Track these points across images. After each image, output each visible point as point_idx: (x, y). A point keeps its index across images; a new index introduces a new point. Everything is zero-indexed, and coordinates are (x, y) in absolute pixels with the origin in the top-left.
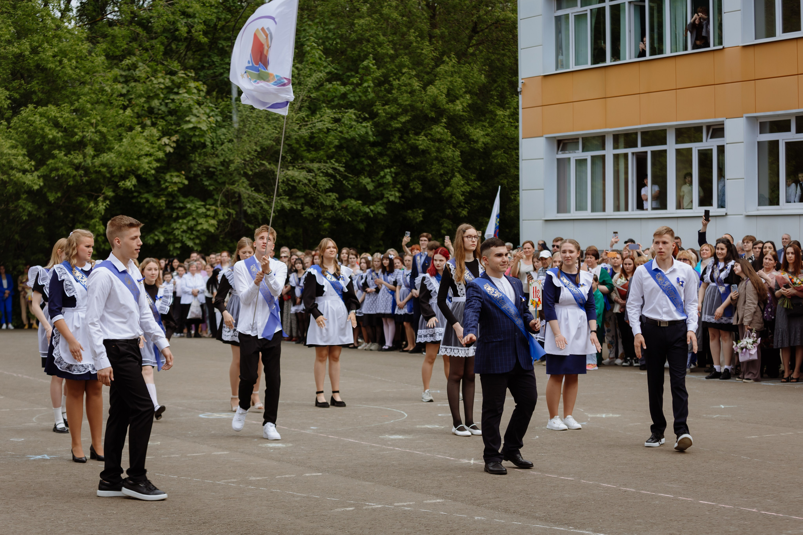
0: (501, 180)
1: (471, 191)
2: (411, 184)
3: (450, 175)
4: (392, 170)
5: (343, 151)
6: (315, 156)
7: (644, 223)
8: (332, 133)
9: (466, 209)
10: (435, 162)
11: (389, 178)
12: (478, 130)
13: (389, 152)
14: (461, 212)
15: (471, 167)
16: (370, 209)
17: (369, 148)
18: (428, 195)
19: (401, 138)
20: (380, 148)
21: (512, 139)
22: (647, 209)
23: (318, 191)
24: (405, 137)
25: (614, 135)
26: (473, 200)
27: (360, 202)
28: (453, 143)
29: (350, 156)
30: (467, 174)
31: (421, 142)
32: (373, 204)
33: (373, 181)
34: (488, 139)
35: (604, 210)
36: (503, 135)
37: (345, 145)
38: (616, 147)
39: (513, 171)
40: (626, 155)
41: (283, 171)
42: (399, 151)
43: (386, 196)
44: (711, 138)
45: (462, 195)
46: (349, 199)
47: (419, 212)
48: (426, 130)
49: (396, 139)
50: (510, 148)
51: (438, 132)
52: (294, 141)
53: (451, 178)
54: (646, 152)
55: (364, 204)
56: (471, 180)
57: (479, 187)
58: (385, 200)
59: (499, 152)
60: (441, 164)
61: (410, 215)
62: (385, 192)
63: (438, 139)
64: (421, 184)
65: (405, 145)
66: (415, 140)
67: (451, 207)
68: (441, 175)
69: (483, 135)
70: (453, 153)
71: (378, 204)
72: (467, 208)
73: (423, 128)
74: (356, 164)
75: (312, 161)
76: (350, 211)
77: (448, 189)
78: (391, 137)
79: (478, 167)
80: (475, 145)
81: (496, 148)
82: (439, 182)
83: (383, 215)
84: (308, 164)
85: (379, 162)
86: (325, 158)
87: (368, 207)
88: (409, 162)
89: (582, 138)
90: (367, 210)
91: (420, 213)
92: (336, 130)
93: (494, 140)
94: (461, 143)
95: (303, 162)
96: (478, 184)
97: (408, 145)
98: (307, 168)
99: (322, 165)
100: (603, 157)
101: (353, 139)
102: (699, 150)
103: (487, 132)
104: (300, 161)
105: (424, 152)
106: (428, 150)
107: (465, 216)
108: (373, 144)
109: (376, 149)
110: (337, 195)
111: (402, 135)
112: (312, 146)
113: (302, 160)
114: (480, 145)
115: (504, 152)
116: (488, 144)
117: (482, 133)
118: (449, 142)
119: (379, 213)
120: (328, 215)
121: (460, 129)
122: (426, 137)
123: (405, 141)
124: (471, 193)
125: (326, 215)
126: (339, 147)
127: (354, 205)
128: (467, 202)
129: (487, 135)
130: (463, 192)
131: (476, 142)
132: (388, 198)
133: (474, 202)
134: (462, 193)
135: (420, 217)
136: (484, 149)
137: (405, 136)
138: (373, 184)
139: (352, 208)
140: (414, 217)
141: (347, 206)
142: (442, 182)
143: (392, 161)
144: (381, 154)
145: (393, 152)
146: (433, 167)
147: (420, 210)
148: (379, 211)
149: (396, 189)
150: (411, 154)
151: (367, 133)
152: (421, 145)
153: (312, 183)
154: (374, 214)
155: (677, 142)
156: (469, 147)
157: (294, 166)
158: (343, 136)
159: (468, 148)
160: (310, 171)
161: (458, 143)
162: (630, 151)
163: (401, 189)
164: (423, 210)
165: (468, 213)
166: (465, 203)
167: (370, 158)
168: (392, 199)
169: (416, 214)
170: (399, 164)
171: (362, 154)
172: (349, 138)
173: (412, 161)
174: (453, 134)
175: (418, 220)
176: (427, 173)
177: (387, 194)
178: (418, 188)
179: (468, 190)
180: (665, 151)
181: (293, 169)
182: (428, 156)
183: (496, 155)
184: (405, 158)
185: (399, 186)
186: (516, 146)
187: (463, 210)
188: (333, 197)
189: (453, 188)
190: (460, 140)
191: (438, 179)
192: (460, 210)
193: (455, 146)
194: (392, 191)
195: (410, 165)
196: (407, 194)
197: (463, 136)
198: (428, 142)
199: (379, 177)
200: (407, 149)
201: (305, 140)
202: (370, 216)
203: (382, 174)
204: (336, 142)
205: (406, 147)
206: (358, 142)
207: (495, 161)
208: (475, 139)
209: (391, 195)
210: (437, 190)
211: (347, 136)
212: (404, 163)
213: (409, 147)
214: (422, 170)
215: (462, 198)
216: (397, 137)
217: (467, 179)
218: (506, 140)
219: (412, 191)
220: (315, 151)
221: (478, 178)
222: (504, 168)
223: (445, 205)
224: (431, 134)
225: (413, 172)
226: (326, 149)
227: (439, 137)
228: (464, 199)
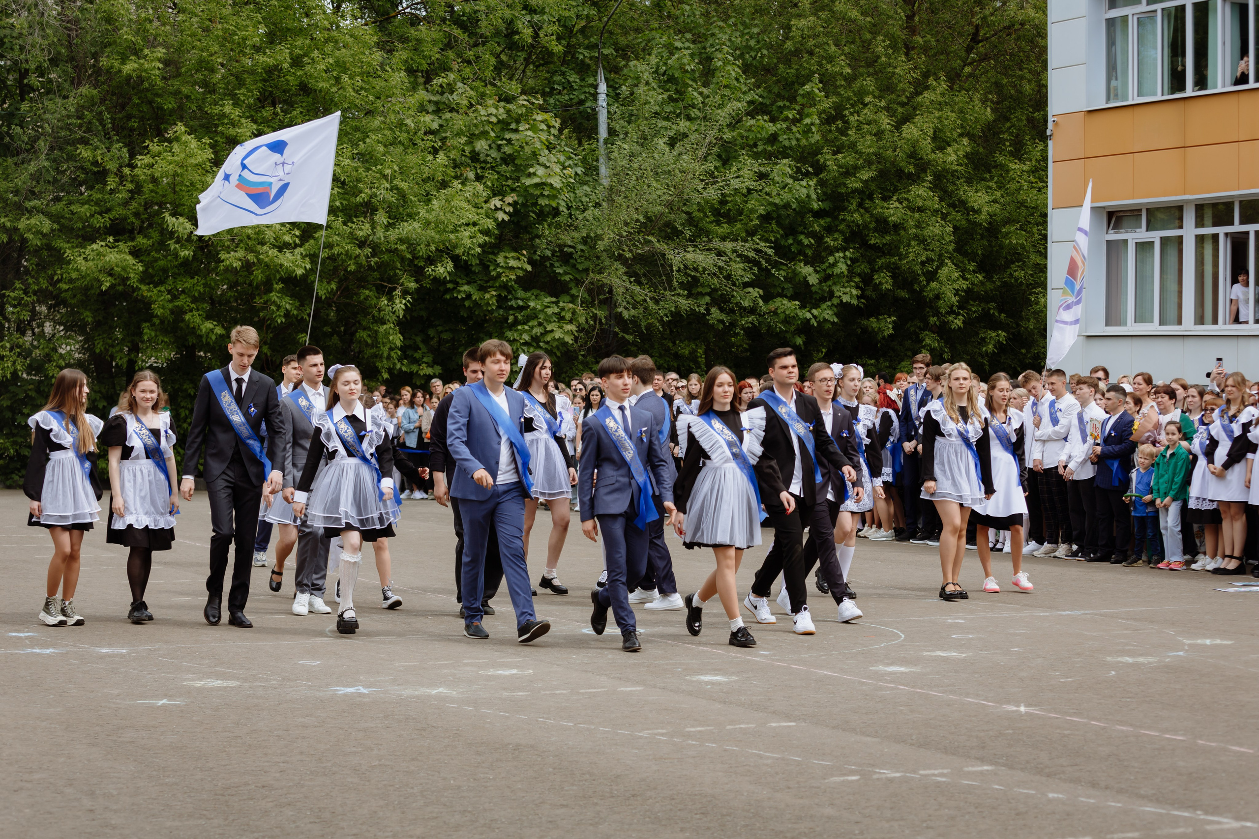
0: (1015, 271)
1: (968, 288)
2: (875, 277)
3: (936, 263)
4: (847, 253)
5: (770, 224)
6: (729, 231)
7: (1242, 343)
8: (755, 195)
9: (960, 317)
10: (912, 244)
11: (842, 267)
12: (980, 194)
13: (842, 227)
14: (952, 322)
15: (970, 251)
16: (813, 315)
17: (811, 219)
18: (904, 294)
19: (860, 205)
20: (829, 220)
21: (1033, 208)
22: (1247, 322)
23: (734, 284)
24: (868, 203)
25: (1196, 205)
26: (972, 303)
27: (797, 303)
28: (942, 214)
29: (781, 232)
30: (962, 262)
31: (892, 212)
32: (816, 306)
33: (817, 271)
34: (995, 208)
35: (1180, 322)
36: (1018, 202)
37: (774, 215)
38: (1199, 224)
39: (1034, 258)
40: (1215, 237)
41: (678, 253)
42: (858, 226)
43: (837, 294)
45: (955, 295)
46: (779, 299)
47: (889, 320)
48: (900, 193)
49: (853, 207)
50: (1030, 223)
51: (918, 196)
52: (696, 207)
53: (938, 268)
54: (1247, 233)
55: (802, 307)
56: (969, 271)
57: (981, 282)
58: (835, 301)
59: (1012, 229)
60: (922, 246)
61: (874, 326)
62: (835, 288)
63: (919, 207)
64: (892, 277)
65: (868, 215)
66: (882, 207)
67: (937, 313)
68: (923, 263)
69: (989, 202)
70: (941, 229)
71: (824, 306)
72: (963, 316)
73: (896, 190)
74: (792, 244)
75: (723, 239)
76: (782, 316)
77: (934, 285)
78: (846, 204)
79: (979, 252)
80: (976, 216)
81: (1008, 221)
82: (918, 275)
83: (833, 323)
84: (717, 244)
85: (826, 242)
86: (744, 235)
87: (809, 311)
88: (872, 242)
89: (1147, 209)
90: (808, 316)
91: (890, 323)
92: (761, 191)
93: (1005, 209)
94: (954, 213)
95: (710, 241)
96: (980, 277)
97: (872, 216)
98: (716, 249)
99: (738, 246)
100: (1179, 240)
101: (787, 206)
103: (994, 197)
104: (705, 239)
105: (896, 226)
106: (903, 224)
107: (959, 328)
108: (818, 214)
109: (822, 222)
110: (761, 292)
111: (862, 199)
112: (724, 216)
113: (707, 237)
114: (983, 216)
115: (1021, 229)
116: (995, 215)
117: (987, 198)
118: (936, 211)
119: (825, 320)
120: (747, 322)
121: (953, 192)
122: (901, 203)
123: (867, 210)
124: (968, 291)
125: (743, 322)
126: (766, 218)
127: (788, 308)
129: (995, 201)
130: (957, 290)
131: (978, 212)
132: (840, 297)
133: (973, 305)
134: (954, 292)
135: (889, 328)
136: (990, 223)
137: (867, 201)
138: (817, 276)
139: (784, 312)
140: (879, 328)
141: (777, 309)
142: (923, 273)
143: (846, 240)
144: (829, 230)
145: (849, 226)
146: (910, 250)
147: (890, 317)
148: (827, 317)
149: (853, 284)
150: (875, 230)
151: (808, 196)
152: (892, 216)
153: (725, 273)
154: (819, 322)
156: (967, 219)
157: (695, 246)
158: (771, 200)
159: (964, 222)
160: (720, 254)
161: (948, 214)
162: (1221, 230)
163: (860, 284)
164: (894, 318)
165: (964, 322)
166: (959, 307)
167: (813, 235)
168: (846, 298)
169: (883, 324)
170: (857, 246)
171: (801, 229)
172: (782, 203)
173: (878, 241)
174: (941, 200)
175: (886, 334)
176: (900, 259)
177: (840, 291)
178: (887, 283)
179: (965, 287)
181: (694, 251)
182: (902, 233)
183: (1007, 234)
184: (868, 235)
185: (857, 279)
186: (1040, 220)
187: (955, 318)
188: (757, 295)
189: (941, 283)
190: (952, 209)
191: (918, 269)
192: (951, 318)
193: (944, 218)
194: (846, 287)
195: (874, 247)
196: (868, 293)
197: (957, 202)
198: (903, 212)
199: (827, 264)
200: (870, 223)
201: (712, 205)
202: (813, 326)
203: (831, 260)
204: (762, 210)
205: (868, 219)
206: (794, 210)
207: (1007, 242)
208: (976, 207)
209: (845, 293)
210: (916, 287)
211: (777, 201)
212: (865, 244)
213: (873, 219)
214: (893, 256)
215: (954, 300)
216: (855, 203)
217: (963, 271)
218: (1024, 211)
219: (877, 287)
220: (728, 223)
221: (981, 268)
222: (1019, 254)
223: (928, 309)
224: (907, 199)
225: (879, 258)
226: (745, 221)
227: (921, 204)
228: (958, 301)
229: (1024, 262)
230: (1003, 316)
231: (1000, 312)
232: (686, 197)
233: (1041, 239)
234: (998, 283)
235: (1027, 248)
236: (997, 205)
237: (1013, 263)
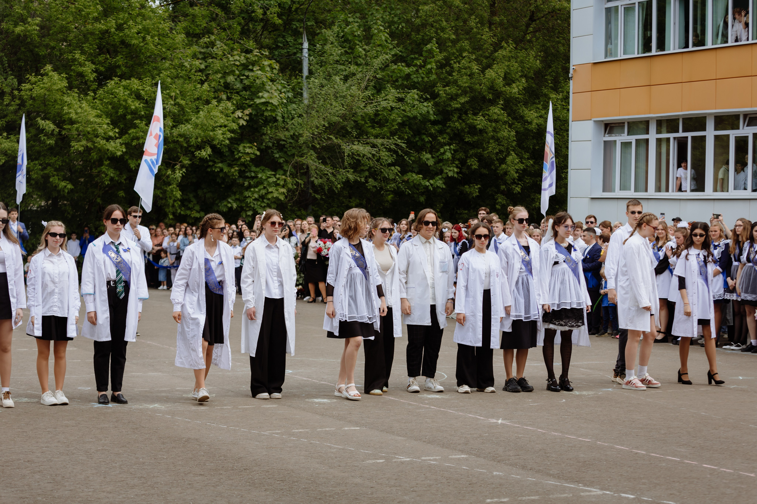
1: (524, 168)
2: (468, 161)
3: (505, 153)
4: (452, 147)
5: (405, 128)
6: (379, 132)
7: (683, 203)
8: (396, 111)
9: (519, 186)
10: (491, 141)
11: (448, 155)
12: (532, 112)
15: (525, 146)
16: (430, 183)
17: (430, 126)
18: (485, 171)
19: (460, 118)
20: (440, 126)
21: (564, 121)
22: (686, 191)
23: (381, 165)
24: (464, 117)
25: (657, 120)
26: (526, 177)
27: (421, 176)
28: (509, 123)
29: (412, 133)
30: (521, 153)
31: (478, 122)
32: (432, 178)
33: (433, 157)
34: (541, 121)
35: (646, 190)
37: (407, 123)
38: (659, 132)
40: (668, 140)
41: (349, 145)
42: (458, 130)
43: (445, 171)
44: (747, 126)
45: (516, 173)
46: (410, 173)
47: (476, 187)
48: (484, 111)
49: (455, 119)
50: (562, 129)
51: (495, 113)
52: (360, 118)
53: (507, 156)
54: (687, 137)
55: (424, 178)
56: (525, 159)
57: (532, 165)
58: (444, 175)
60: (497, 143)
61: (467, 190)
62: (443, 167)
63: (495, 119)
64: (478, 161)
65: (464, 124)
66: (473, 119)
67: (505, 184)
68: (497, 153)
69: (537, 117)
70: (508, 133)
71: (437, 178)
72: (521, 185)
73: (481, 109)
74: (418, 141)
75: (376, 137)
76: (412, 184)
77: (503, 166)
78: (451, 117)
79: (531, 147)
80: (529, 125)
82: (494, 160)
83: (442, 189)
84: (372, 140)
85: (439, 140)
86: (388, 135)
87: (428, 181)
88: (466, 140)
89: (628, 122)
90: (428, 184)
92: (399, 108)
94: (516, 124)
95: (368, 138)
96: (531, 162)
97: (466, 124)
98: (372, 143)
99: (385, 141)
100: (647, 140)
101: (415, 118)
102: (736, 137)
103: (540, 114)
104: (365, 137)
105: (481, 131)
106: (485, 129)
107: (519, 192)
108: (434, 123)
109: (436, 128)
110: (399, 168)
111: (461, 114)
112: (377, 123)
113: (366, 135)
114: (534, 126)
115: (556, 133)
116: (541, 125)
117: (536, 115)
118: (505, 123)
119: (438, 187)
120: (390, 187)
121: (516, 110)
122: (484, 117)
123: (463, 121)
124: (524, 170)
125: (388, 187)
126: (402, 125)
127: (415, 179)
128: (520, 179)
129: (541, 116)
130: (517, 170)
131: (530, 123)
132: (447, 173)
133: (527, 179)
134: (515, 171)
135: (476, 192)
136: (538, 129)
137: (464, 115)
138: (433, 160)
139: (413, 181)
140: (471, 192)
141: (408, 180)
142: (497, 159)
143: (451, 139)
144: (441, 132)
145: (452, 130)
146: (490, 145)
147: (477, 185)
148: (439, 185)
149: (454, 165)
150: (469, 133)
151: (428, 112)
152: (479, 124)
153: (376, 158)
154: (434, 188)
155: (716, 129)
156: (524, 127)
157: (359, 141)
158: (405, 114)
159: (522, 129)
160: (374, 146)
161: (513, 124)
162: (672, 136)
163: (459, 165)
164: (479, 186)
165: (522, 189)
166: (518, 180)
167: (431, 135)
168: (450, 174)
169: (472, 189)
170: (457, 142)
171: (423, 131)
172: (412, 116)
173: (470, 139)
174: (509, 115)
175: (474, 195)
176: (483, 151)
177: (447, 169)
178: (475, 165)
179: (522, 168)
180: (705, 137)
181: (358, 144)
182: (485, 135)
184: (464, 136)
185: (457, 162)
187: (516, 187)
189: (508, 165)
190: (515, 121)
191: (494, 157)
192: (513, 187)
193: (510, 126)
194: (450, 167)
195: (467, 143)
196: (464, 170)
197: (518, 117)
198: (486, 122)
199: (439, 153)
200: (465, 128)
201: (370, 116)
202: (430, 190)
203: (442, 150)
204: (399, 120)
205: (464, 126)
206: (420, 120)
208: (529, 120)
209: (450, 171)
210: (493, 167)
211: (409, 114)
212: (462, 140)
213: (467, 126)
214: (479, 148)
215: (516, 175)
216: (456, 116)
217: (521, 158)
218: (558, 122)
219: (469, 167)
220: (379, 127)
223: (500, 181)
224: (488, 115)
225: (471, 149)
226: (390, 126)
227: (496, 118)
228: (518, 176)
229: (558, 153)
232: (354, 112)
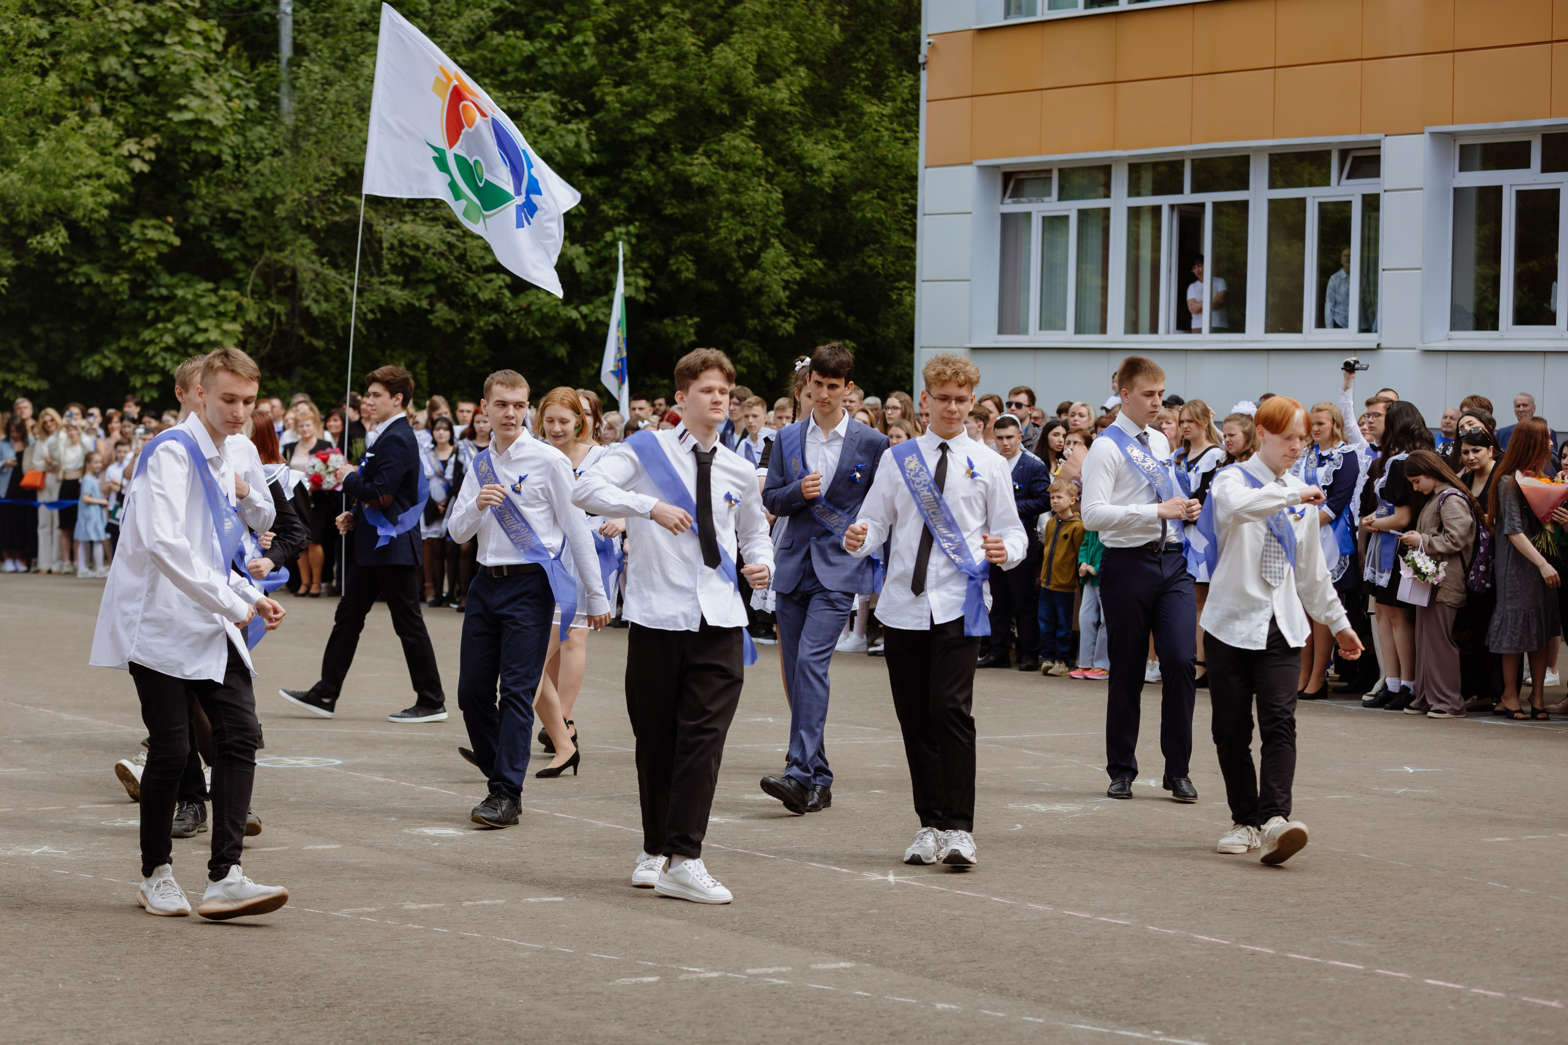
0: (870, 257)
1: (803, 279)
2: (672, 262)
3: (757, 243)
4: (632, 228)
9: (791, 320)
10: (725, 215)
12: (821, 147)
13: (625, 189)
14: (780, 326)
15: (805, 227)
16: (580, 313)
17: (582, 178)
18: (711, 286)
19: (652, 159)
20: (606, 179)
21: (897, 167)
22: (1199, 331)
23: (468, 269)
24: (662, 157)
25: (1130, 166)
26: (808, 300)
28: (768, 173)
30: (795, 242)
31: (696, 170)
32: (587, 301)
33: (587, 253)
34: (843, 167)
35: (1104, 330)
36: (875, 159)
38: (1135, 191)
39: (898, 239)
40: (1156, 210)
41: (391, 224)
42: (648, 188)
44: (1349, 177)
45: (784, 288)
47: (689, 322)
48: (709, 143)
49: (642, 161)
50: (891, 188)
51: (735, 147)
53: (762, 249)
54: (1202, 205)
55: (567, 301)
56: (804, 256)
57: (820, 270)
59: (867, 197)
60: (739, 219)
61: (670, 329)
63: (735, 163)
64: (695, 262)
65: (661, 174)
66: (683, 163)
67: (758, 314)
68: (739, 243)
69: (834, 158)
70: (766, 195)
71: (598, 302)
72: (795, 318)
73: (702, 139)
76: (537, 315)
77: (754, 273)
78: (632, 157)
79: (819, 229)
80: (815, 178)
81: (860, 186)
82: (733, 259)
85: (603, 211)
87: (576, 308)
88: (669, 211)
89: (1060, 170)
90: (575, 314)
91: (691, 326)
93: (857, 168)
94: (784, 173)
96: (820, 264)
97: (667, 174)
98: (445, 219)
100: (1105, 214)
102: (1320, 204)
103: (841, 151)
105: (704, 192)
106: (711, 187)
107: (789, 334)
109: (597, 183)
111: (653, 150)
114: (826, 178)
115: (880, 197)
116: (842, 176)
117: (832, 153)
118: (760, 169)
119: (599, 323)
120: (487, 323)
121: (783, 142)
122: (709, 157)
123: (661, 166)
124: (803, 283)
125: (482, 323)
127: (546, 304)
128: (793, 302)
129: (842, 157)
130: (787, 282)
131: (818, 172)
133: (809, 304)
134: (783, 284)
135: (689, 334)
136: (835, 188)
137: (661, 154)
138: (589, 259)
139: (540, 310)
140: (676, 334)
141: (530, 304)
142: (740, 257)
143: (630, 209)
144: (607, 194)
145: (634, 189)
146: (722, 224)
147: (691, 317)
148: (601, 318)
149: (639, 271)
150: (672, 194)
151: (578, 145)
152: (697, 175)
153: (457, 253)
154: (589, 324)
155: (1273, 184)
156: (802, 182)
157: (416, 214)
159: (798, 186)
161: (776, 174)
162: (1165, 201)
163: (650, 272)
164: (696, 320)
165: (796, 327)
166: (789, 306)
169: (681, 328)
170: (646, 216)
173: (676, 210)
174: (766, 153)
175: (686, 342)
176: (707, 237)
178: (687, 269)
179: (798, 277)
180: (1245, 203)
181: (413, 221)
182: (711, 199)
183: (860, 203)
184: (661, 202)
185: (645, 265)
186: (905, 184)
187: (784, 321)
188: (502, 284)
189: (764, 271)
190: (781, 168)
191: (731, 251)
192: (777, 321)
193: (770, 179)
195: (671, 220)
196: (662, 284)
197: (788, 158)
198: (713, 170)
199: (602, 243)
200: (665, 184)
202: (579, 329)
203: (608, 236)
205: (663, 180)
207: (859, 215)
208: (815, 164)
210: (729, 276)
212: (657, 215)
213: (670, 179)
214: (696, 231)
215: (783, 295)
216: (644, 156)
217: (796, 254)
218: (883, 169)
219: (674, 275)
221: (820, 252)
222: (876, 232)
223: (745, 308)
224: (718, 152)
225: (677, 234)
227: (737, 159)
228: (788, 297)
229: (883, 244)
230: (851, 319)
231: (848, 314)
233: (906, 212)
234: (845, 273)
235: (887, 225)
236: (845, 163)
237: (867, 244)
